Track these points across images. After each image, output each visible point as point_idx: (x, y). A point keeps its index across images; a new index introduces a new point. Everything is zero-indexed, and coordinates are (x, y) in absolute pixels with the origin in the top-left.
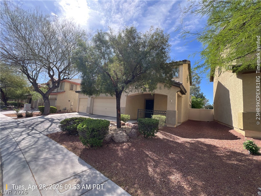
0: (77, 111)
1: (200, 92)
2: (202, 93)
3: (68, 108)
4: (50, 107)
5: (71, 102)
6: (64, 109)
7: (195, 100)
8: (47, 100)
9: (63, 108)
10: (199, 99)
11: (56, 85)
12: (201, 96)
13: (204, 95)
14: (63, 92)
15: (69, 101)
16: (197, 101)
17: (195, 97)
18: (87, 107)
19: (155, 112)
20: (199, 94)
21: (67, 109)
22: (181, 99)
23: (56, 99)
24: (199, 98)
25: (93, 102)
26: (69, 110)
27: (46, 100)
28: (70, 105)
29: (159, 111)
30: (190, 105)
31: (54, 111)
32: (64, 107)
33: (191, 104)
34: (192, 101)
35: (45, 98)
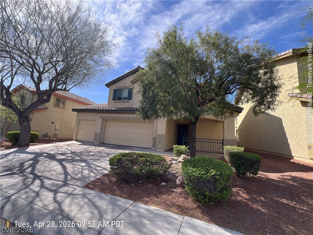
0: (74, 138)
3: (51, 134)
4: (31, 132)
5: (55, 125)
6: (44, 135)
8: (26, 122)
11: (45, 98)
14: (43, 108)
15: (53, 123)
18: (96, 134)
19: (198, 140)
21: (49, 135)
25: (105, 126)
26: (52, 137)
27: (24, 122)
28: (54, 128)
29: (205, 139)
31: (35, 140)
32: (44, 133)
35: (22, 118)
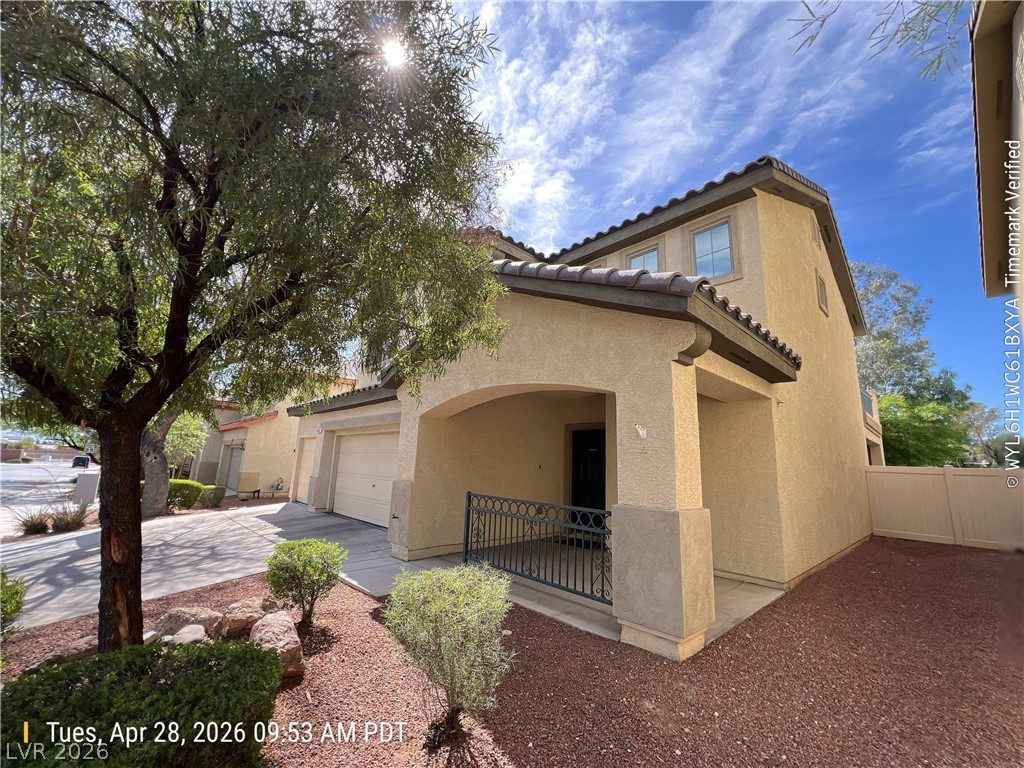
0: (290, 495)
1: (934, 372)
2: (945, 372)
6: (273, 487)
7: (902, 415)
8: (152, 455)
9: (270, 482)
10: (931, 405)
12: (941, 392)
13: (959, 385)
14: (270, 414)
16: (921, 419)
17: (901, 400)
18: (312, 480)
20: (928, 380)
21: (286, 485)
22: (769, 414)
23: (242, 447)
24: (930, 400)
27: (148, 455)
30: (871, 446)
32: (273, 479)
33: (879, 441)
34: (884, 424)
